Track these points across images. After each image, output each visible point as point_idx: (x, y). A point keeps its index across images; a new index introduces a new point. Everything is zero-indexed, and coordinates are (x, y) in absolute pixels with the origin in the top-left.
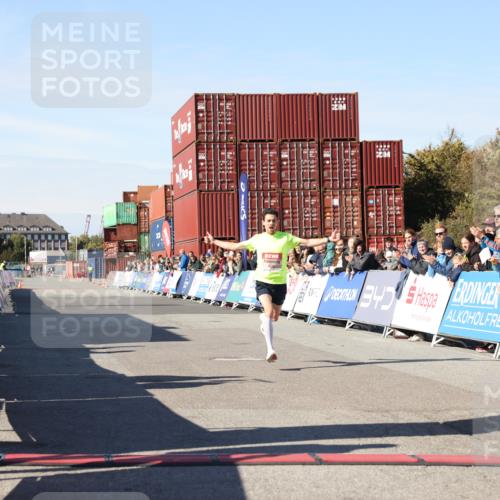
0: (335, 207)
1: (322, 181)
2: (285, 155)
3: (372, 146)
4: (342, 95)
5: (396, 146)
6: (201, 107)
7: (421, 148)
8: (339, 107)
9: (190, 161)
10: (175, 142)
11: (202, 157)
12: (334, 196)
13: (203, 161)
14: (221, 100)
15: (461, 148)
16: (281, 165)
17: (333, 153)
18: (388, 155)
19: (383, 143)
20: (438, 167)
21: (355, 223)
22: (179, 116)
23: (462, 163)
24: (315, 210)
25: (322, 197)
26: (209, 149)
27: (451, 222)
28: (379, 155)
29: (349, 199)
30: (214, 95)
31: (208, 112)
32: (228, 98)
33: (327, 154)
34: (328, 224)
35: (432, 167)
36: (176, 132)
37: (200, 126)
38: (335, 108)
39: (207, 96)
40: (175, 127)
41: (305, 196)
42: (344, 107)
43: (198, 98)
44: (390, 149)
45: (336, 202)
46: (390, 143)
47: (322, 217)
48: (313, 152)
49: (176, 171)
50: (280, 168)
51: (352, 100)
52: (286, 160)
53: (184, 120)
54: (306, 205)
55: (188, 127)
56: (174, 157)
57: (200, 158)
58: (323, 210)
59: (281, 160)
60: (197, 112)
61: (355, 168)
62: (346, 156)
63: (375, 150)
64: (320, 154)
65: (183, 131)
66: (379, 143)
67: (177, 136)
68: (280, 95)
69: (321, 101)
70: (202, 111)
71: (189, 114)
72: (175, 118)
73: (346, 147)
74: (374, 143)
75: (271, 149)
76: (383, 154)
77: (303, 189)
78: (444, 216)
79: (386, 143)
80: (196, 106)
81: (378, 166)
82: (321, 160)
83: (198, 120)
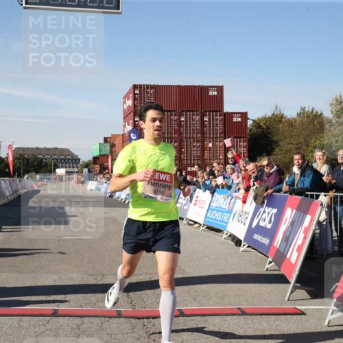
0: (210, 148)
1: (203, 133)
2: (183, 119)
3: (231, 115)
4: (215, 87)
5: (244, 116)
6: (137, 92)
7: (260, 117)
8: (213, 93)
9: (131, 121)
10: (124, 110)
12: (210, 142)
14: (148, 88)
15: (282, 116)
16: (180, 124)
17: (209, 119)
18: (240, 119)
19: (237, 113)
20: (268, 127)
21: (221, 157)
22: (126, 97)
23: (281, 126)
24: (199, 149)
25: (203, 143)
28: (235, 120)
29: (218, 144)
30: (144, 85)
31: (141, 94)
32: (152, 87)
33: (206, 119)
34: (206, 157)
35: (265, 127)
36: (125, 105)
37: (136, 102)
38: (211, 93)
39: (140, 85)
40: (124, 102)
41: (194, 141)
42: (216, 93)
43: (135, 87)
44: (241, 117)
45: (211, 145)
46: (241, 113)
47: (203, 153)
48: (198, 118)
49: (125, 126)
50: (180, 126)
51: (220, 89)
52: (183, 121)
54: (194, 147)
55: (130, 103)
56: (124, 118)
57: (136, 120)
58: (203, 149)
59: (181, 122)
60: (135, 94)
61: (221, 126)
62: (216, 120)
63: (233, 117)
64: (202, 119)
65: (128, 105)
66: (235, 113)
67: (125, 107)
68: (180, 86)
69: (203, 90)
70: (137, 94)
71: (131, 95)
72: (124, 98)
73: (216, 115)
74: (232, 113)
75: (175, 115)
76: (237, 119)
77: (193, 138)
78: (269, 154)
79: (239, 113)
80: (134, 91)
81: (234, 126)
82: (202, 122)
83: (135, 99)
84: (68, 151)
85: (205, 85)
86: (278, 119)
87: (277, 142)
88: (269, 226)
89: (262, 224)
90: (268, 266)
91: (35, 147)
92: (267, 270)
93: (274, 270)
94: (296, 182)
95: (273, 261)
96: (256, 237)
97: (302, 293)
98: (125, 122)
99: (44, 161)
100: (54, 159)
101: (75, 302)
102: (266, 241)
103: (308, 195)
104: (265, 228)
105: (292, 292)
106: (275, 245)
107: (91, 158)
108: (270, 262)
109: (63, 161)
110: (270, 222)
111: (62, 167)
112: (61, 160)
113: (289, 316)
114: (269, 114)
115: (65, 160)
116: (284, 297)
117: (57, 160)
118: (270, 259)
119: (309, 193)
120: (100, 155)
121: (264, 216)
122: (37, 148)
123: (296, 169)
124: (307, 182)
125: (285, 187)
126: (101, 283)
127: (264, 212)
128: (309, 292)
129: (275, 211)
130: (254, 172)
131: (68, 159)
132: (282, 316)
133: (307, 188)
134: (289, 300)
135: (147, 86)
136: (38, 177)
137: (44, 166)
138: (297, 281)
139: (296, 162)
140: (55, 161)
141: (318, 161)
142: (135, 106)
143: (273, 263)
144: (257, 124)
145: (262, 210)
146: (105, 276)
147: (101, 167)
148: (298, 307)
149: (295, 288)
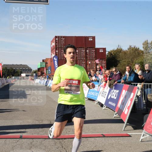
0: (89, 64)
1: (86, 57)
3: (99, 49)
4: (91, 37)
5: (104, 49)
6: (57, 39)
7: (112, 50)
8: (91, 39)
9: (54, 52)
10: (51, 47)
11: (57, 51)
12: (89, 61)
13: (57, 52)
14: (62, 37)
15: (121, 50)
17: (89, 51)
18: (103, 51)
19: (101, 48)
20: (115, 55)
21: (94, 68)
22: (52, 41)
23: (121, 54)
24: (84, 64)
25: (86, 61)
26: (59, 49)
27: (117, 68)
28: (100, 51)
29: (93, 62)
30: (60, 36)
31: (58, 40)
32: (64, 37)
33: (88, 51)
34: (88, 68)
35: (113, 54)
36: (52, 45)
37: (56, 44)
38: (90, 40)
39: (58, 36)
40: (51, 44)
41: (82, 61)
42: (92, 39)
43: (56, 37)
45: (90, 63)
46: (103, 48)
47: (86, 66)
48: (84, 50)
49: (52, 55)
51: (94, 38)
52: (77, 52)
53: (53, 42)
54: (82, 63)
55: (54, 44)
56: (51, 51)
58: (86, 64)
60: (56, 40)
61: (94, 54)
62: (92, 51)
64: (86, 51)
65: (53, 45)
66: (100, 48)
67: (52, 46)
68: (76, 37)
69: (86, 38)
70: (57, 40)
72: (51, 42)
73: (92, 49)
74: (99, 48)
76: (101, 51)
77: (82, 59)
78: (116, 66)
79: (102, 48)
80: (56, 39)
81: (100, 54)
82: (86, 52)
83: (56, 42)
84: (27, 66)
85: (87, 36)
86: (119, 51)
87: (119, 61)
88: (115, 98)
89: (112, 97)
90: (115, 116)
91: (12, 64)
92: (115, 117)
93: (117, 117)
94: (127, 78)
95: (117, 113)
96: (110, 103)
97: (130, 127)
98: (52, 53)
99: (16, 70)
100: (20, 69)
101: (30, 132)
102: (114, 105)
103: (132, 84)
104: (113, 99)
105: (125, 127)
106: (118, 106)
107: (37, 69)
108: (116, 114)
109: (24, 70)
110: (116, 96)
111: (24, 73)
112: (23, 70)
113: (124, 137)
114: (116, 49)
115: (25, 70)
116: (122, 129)
117: (22, 70)
118: (116, 113)
119: (133, 83)
120: (41, 67)
121: (113, 94)
122: (13, 65)
123: (127, 73)
124: (132, 78)
125: (122, 81)
126: (41, 124)
127: (113, 92)
128: (133, 127)
129: (118, 91)
130: (109, 74)
131: (26, 69)
132: (121, 138)
133: (132, 81)
134: (124, 130)
135: (62, 36)
136: (13, 77)
137: (16, 73)
138: (128, 122)
139: (127, 70)
140: (21, 70)
141: (137, 69)
142: (56, 45)
143: (117, 114)
144: (110, 53)
145: (112, 91)
146: (43, 121)
147: (41, 73)
148: (128, 133)
149: (127, 125)
